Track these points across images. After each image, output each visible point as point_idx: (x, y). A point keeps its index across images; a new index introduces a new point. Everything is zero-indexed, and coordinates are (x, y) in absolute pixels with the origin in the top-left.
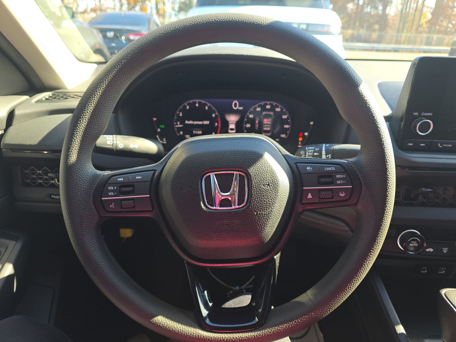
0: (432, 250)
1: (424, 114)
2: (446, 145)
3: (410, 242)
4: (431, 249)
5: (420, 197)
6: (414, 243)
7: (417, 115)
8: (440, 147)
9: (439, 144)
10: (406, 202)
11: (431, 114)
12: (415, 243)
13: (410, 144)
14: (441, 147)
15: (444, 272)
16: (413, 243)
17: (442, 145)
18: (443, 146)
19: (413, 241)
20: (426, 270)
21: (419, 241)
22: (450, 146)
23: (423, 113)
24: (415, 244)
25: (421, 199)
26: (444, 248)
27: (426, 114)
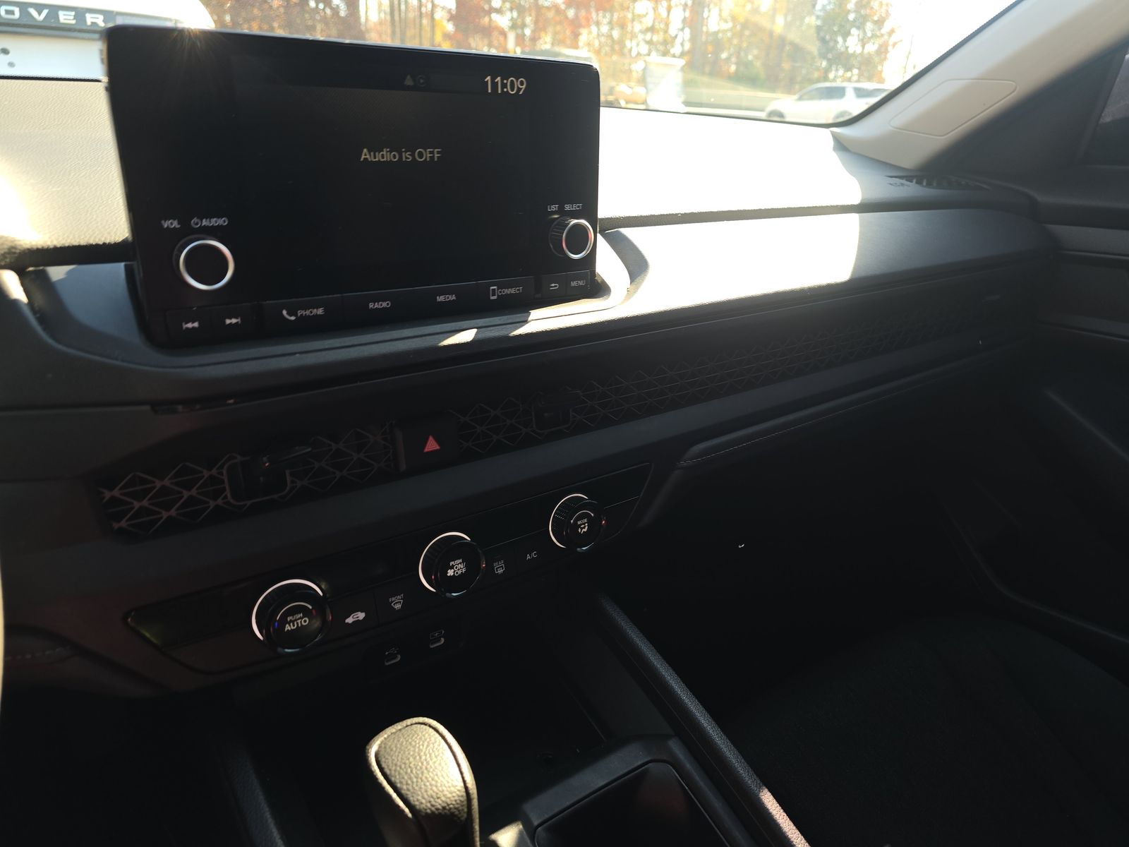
0: (361, 616)
1: (199, 221)
2: (308, 312)
3: (284, 621)
4: (359, 613)
5: (289, 479)
6: (296, 620)
7: (178, 226)
8: (291, 321)
9: (285, 312)
10: (249, 503)
11: (222, 222)
12: (301, 618)
13: (190, 325)
14: (293, 318)
15: (443, 640)
16: (293, 622)
17: (295, 314)
18: (299, 314)
19: (293, 615)
20: (398, 653)
21: (310, 607)
22: (320, 311)
23: (195, 220)
24: (299, 621)
25: (293, 482)
26: (393, 599)
27: (205, 223)
